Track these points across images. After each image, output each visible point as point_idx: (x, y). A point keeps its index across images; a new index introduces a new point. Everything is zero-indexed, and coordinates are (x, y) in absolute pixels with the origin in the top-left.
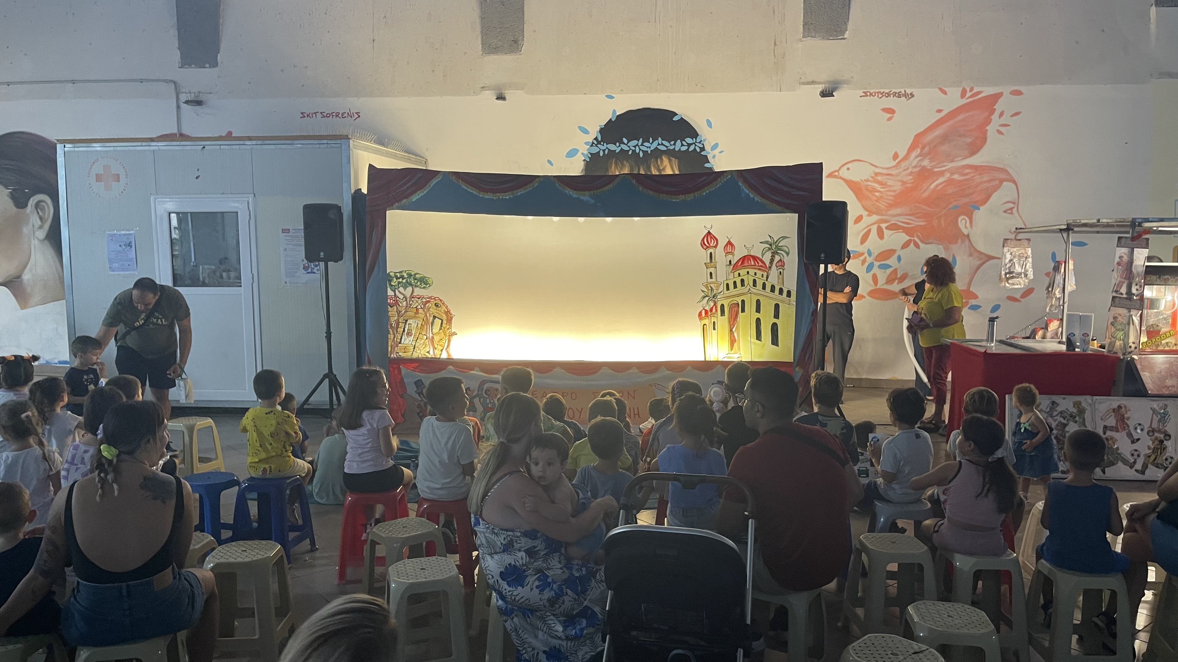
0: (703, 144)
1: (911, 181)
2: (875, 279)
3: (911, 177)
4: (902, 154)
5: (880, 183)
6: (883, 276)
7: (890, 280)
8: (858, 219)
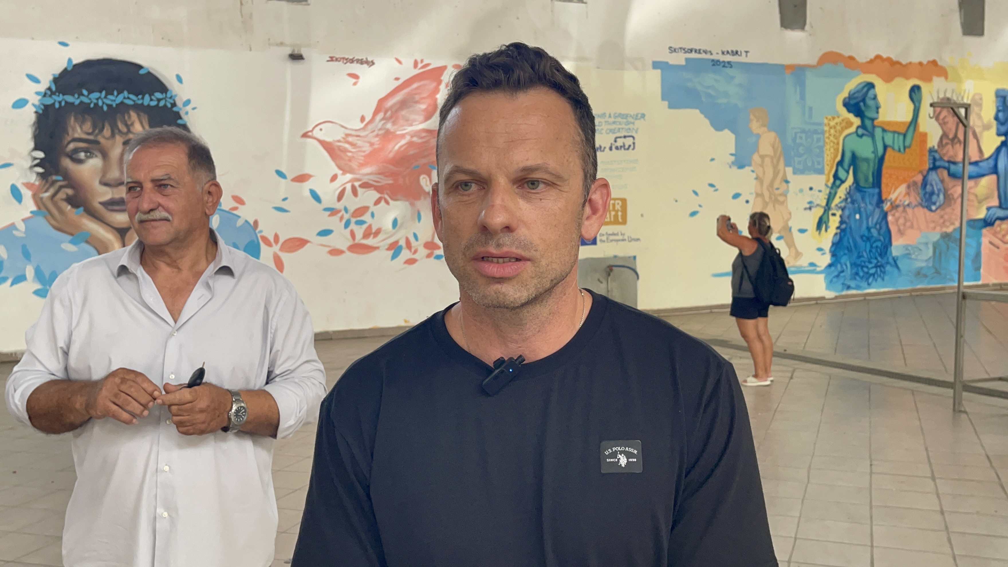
0: (174, 100)
1: (378, 143)
2: (353, 234)
3: (377, 139)
4: (368, 117)
5: (351, 144)
6: (359, 231)
7: (367, 235)
8: (334, 178)
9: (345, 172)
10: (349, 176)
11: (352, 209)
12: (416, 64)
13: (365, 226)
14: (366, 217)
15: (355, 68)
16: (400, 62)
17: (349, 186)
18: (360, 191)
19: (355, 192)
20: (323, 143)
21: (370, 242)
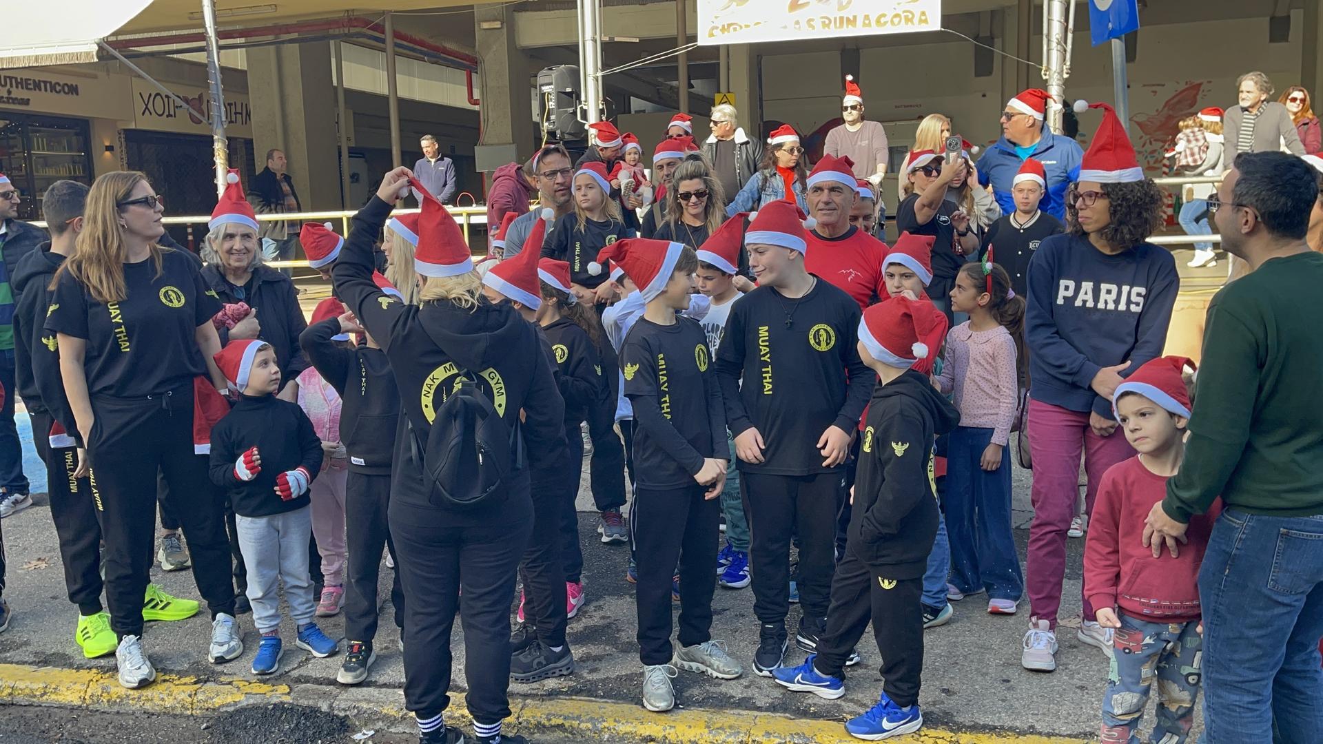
2: (1148, 162)
4: (1160, 110)
5: (1152, 122)
6: (1152, 161)
7: (1155, 163)
8: (1141, 138)
9: (1146, 134)
10: (1149, 136)
11: (1149, 151)
12: (1187, 83)
13: (1154, 159)
14: (1156, 154)
15: (1154, 88)
16: (1178, 83)
17: (1148, 141)
18: (1154, 143)
19: (1151, 143)
20: (1137, 122)
21: (1156, 165)
